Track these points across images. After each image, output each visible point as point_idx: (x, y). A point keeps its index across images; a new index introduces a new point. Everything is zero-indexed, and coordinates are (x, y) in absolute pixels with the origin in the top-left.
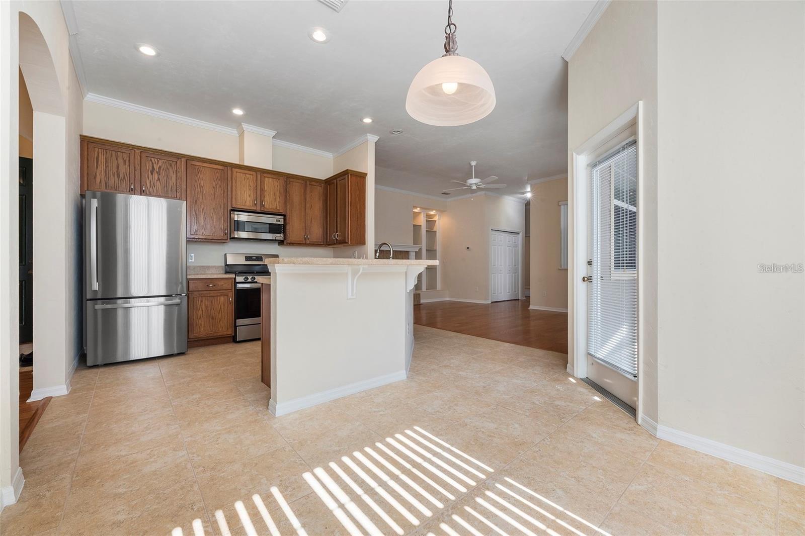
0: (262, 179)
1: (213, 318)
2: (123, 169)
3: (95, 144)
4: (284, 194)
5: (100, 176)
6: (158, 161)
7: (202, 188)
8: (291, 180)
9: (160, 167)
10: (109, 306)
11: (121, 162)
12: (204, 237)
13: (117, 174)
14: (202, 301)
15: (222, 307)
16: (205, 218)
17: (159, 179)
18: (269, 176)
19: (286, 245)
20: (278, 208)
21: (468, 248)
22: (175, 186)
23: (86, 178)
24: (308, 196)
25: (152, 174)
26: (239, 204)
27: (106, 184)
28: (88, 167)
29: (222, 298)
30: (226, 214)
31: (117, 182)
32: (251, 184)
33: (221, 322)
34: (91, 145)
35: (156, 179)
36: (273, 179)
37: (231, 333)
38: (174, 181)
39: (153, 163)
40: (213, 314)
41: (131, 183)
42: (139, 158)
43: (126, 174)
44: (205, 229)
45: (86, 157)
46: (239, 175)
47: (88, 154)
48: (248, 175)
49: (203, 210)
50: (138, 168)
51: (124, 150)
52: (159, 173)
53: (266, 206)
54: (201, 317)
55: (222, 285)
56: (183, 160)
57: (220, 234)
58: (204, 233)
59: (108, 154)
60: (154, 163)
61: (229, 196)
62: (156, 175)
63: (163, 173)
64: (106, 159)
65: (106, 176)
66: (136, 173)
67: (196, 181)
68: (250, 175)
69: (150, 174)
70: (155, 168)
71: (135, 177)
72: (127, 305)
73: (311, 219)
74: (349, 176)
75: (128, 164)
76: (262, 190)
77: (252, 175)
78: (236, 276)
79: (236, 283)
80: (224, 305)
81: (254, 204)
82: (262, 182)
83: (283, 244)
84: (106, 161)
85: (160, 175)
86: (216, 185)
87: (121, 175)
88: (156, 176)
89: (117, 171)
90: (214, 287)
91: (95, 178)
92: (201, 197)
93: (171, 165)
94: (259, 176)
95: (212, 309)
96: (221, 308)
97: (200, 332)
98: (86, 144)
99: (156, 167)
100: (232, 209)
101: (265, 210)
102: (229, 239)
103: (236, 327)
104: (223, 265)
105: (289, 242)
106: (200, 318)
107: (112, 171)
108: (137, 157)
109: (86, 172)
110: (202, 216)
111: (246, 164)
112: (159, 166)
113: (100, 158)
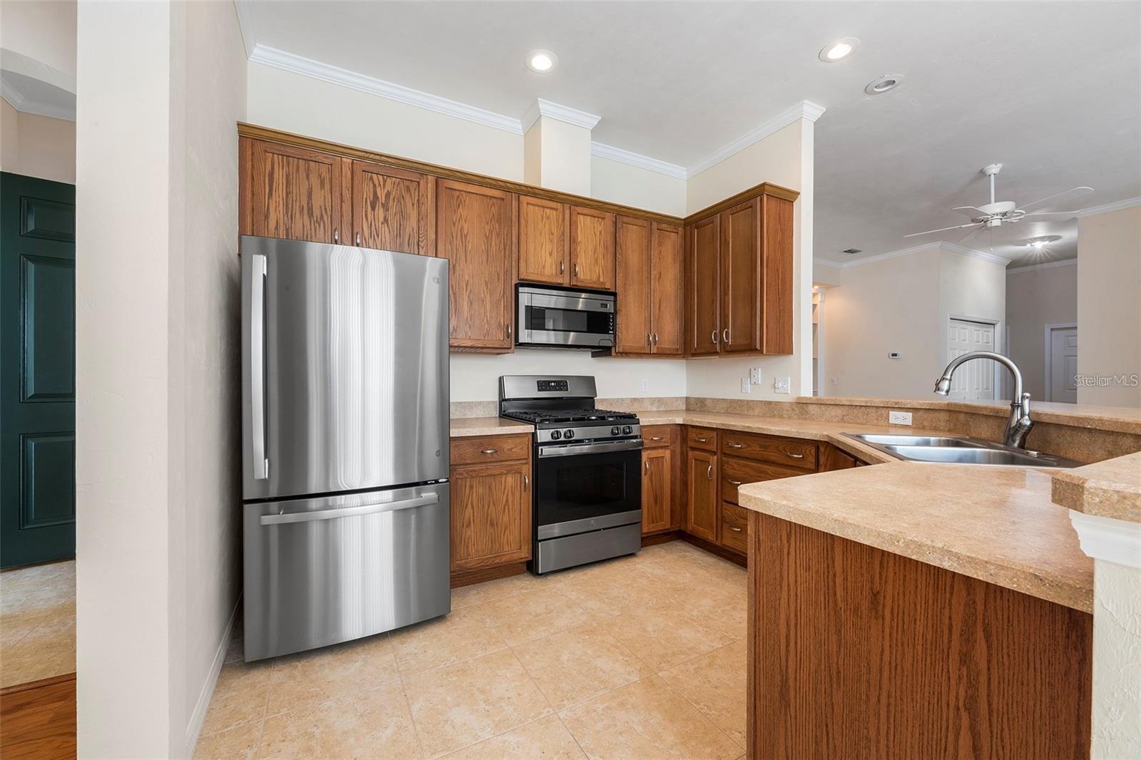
0: (573, 217)
1: (492, 525)
2: (319, 199)
3: (265, 144)
4: (612, 250)
5: (276, 214)
6: (385, 181)
7: (465, 237)
8: (625, 219)
9: (388, 195)
10: (291, 518)
11: (315, 181)
12: (469, 344)
13: (308, 209)
14: (471, 487)
15: (510, 499)
16: (471, 303)
17: (386, 220)
18: (586, 211)
19: (615, 357)
20: (601, 280)
21: (894, 355)
22: (416, 235)
23: (249, 220)
24: (654, 253)
25: (373, 208)
26: (532, 271)
27: (287, 230)
28: (253, 194)
29: (510, 479)
30: (508, 293)
31: (309, 227)
32: (554, 230)
33: (507, 532)
34: (259, 147)
35: (381, 219)
36: (593, 218)
37: (527, 555)
38: (415, 225)
39: (375, 185)
40: (494, 516)
41: (334, 228)
42: (349, 173)
43: (326, 209)
44: (470, 327)
45: (249, 172)
46: (532, 210)
47: (253, 166)
48: (548, 211)
49: (467, 285)
50: (347, 195)
51: (320, 158)
52: (385, 207)
53: (581, 276)
54: (470, 522)
55: (511, 449)
56: (431, 179)
57: (498, 337)
58: (470, 334)
59: (291, 166)
60: (377, 185)
61: (514, 255)
62: (381, 211)
63: (393, 207)
64: (287, 176)
65: (287, 213)
66: (344, 209)
67: (454, 224)
68: (552, 208)
69: (369, 208)
70: (379, 195)
71: (342, 216)
72: (327, 514)
73: (660, 301)
74: (765, 199)
75: (329, 187)
76: (573, 240)
77: (556, 210)
78: (536, 429)
79: (536, 445)
80: (513, 494)
81: (559, 272)
82: (573, 224)
83: (610, 355)
84: (287, 180)
85: (388, 210)
86: (491, 232)
87: (316, 213)
88: (380, 213)
89: (308, 203)
90: (495, 455)
91: (267, 217)
92: (463, 258)
93: (408, 189)
94: (567, 212)
95: (492, 504)
96: (507, 500)
97: (469, 555)
98: (249, 146)
99: (381, 194)
100: (518, 282)
101: (579, 284)
102: (513, 346)
103: (535, 540)
104: (496, 399)
105: (621, 350)
106: (469, 525)
107: (298, 204)
108: (346, 173)
109: (249, 205)
110: (466, 298)
111: (544, 185)
112: (386, 191)
113: (276, 176)
